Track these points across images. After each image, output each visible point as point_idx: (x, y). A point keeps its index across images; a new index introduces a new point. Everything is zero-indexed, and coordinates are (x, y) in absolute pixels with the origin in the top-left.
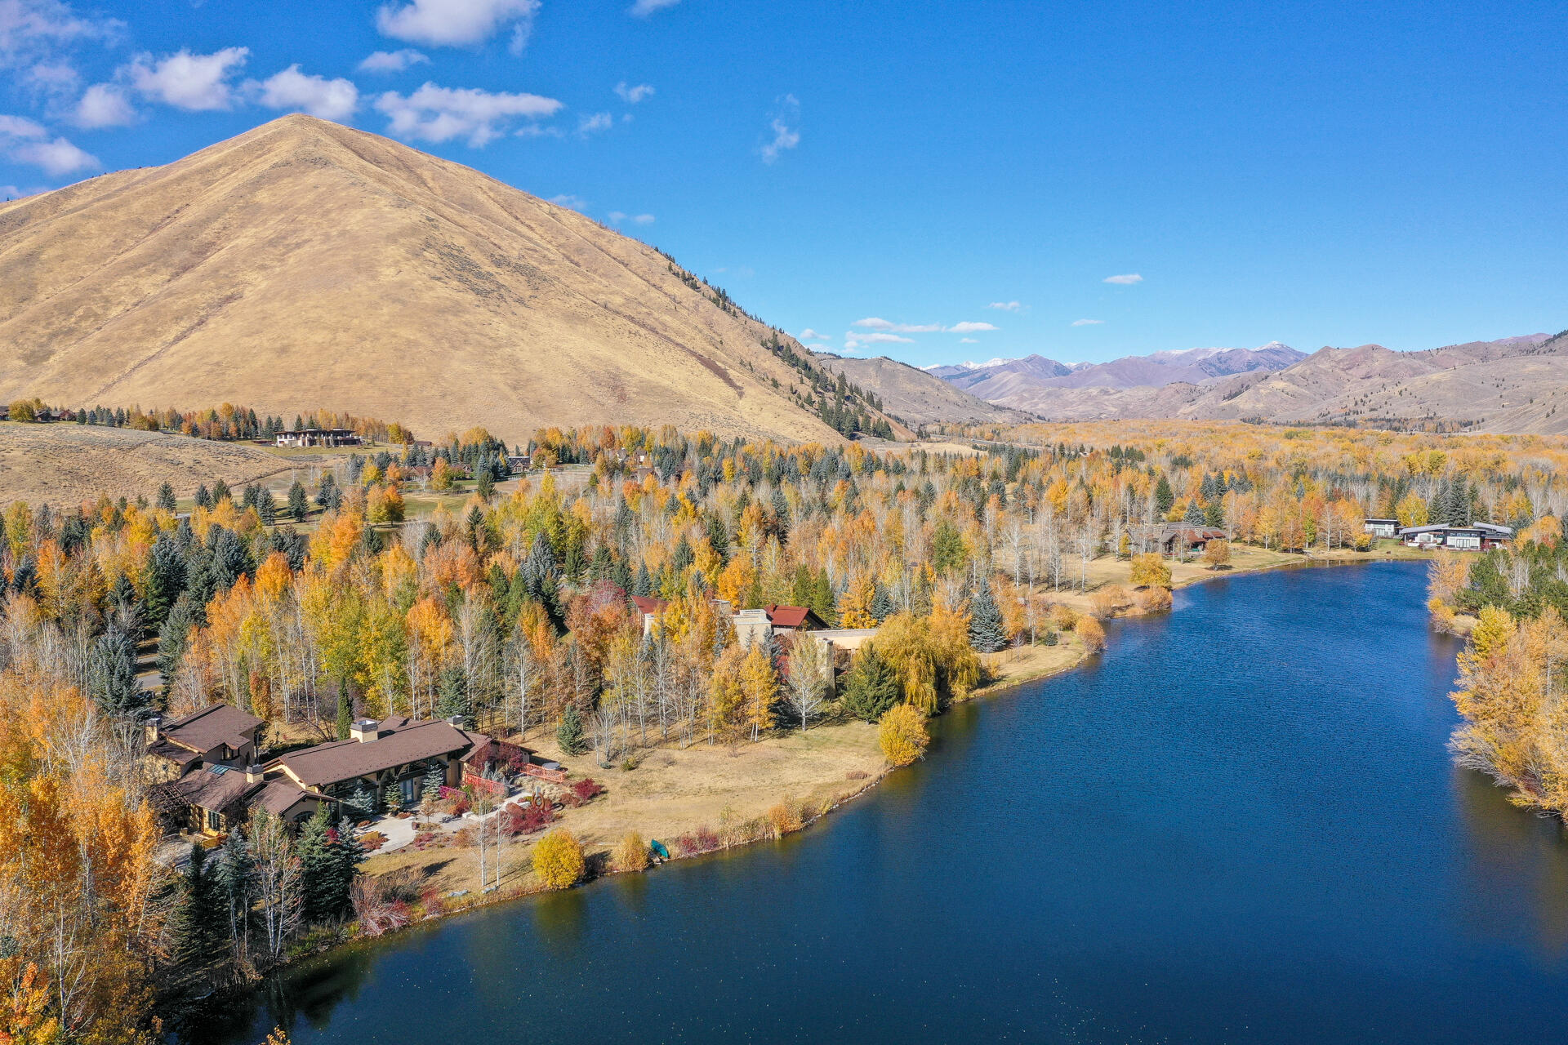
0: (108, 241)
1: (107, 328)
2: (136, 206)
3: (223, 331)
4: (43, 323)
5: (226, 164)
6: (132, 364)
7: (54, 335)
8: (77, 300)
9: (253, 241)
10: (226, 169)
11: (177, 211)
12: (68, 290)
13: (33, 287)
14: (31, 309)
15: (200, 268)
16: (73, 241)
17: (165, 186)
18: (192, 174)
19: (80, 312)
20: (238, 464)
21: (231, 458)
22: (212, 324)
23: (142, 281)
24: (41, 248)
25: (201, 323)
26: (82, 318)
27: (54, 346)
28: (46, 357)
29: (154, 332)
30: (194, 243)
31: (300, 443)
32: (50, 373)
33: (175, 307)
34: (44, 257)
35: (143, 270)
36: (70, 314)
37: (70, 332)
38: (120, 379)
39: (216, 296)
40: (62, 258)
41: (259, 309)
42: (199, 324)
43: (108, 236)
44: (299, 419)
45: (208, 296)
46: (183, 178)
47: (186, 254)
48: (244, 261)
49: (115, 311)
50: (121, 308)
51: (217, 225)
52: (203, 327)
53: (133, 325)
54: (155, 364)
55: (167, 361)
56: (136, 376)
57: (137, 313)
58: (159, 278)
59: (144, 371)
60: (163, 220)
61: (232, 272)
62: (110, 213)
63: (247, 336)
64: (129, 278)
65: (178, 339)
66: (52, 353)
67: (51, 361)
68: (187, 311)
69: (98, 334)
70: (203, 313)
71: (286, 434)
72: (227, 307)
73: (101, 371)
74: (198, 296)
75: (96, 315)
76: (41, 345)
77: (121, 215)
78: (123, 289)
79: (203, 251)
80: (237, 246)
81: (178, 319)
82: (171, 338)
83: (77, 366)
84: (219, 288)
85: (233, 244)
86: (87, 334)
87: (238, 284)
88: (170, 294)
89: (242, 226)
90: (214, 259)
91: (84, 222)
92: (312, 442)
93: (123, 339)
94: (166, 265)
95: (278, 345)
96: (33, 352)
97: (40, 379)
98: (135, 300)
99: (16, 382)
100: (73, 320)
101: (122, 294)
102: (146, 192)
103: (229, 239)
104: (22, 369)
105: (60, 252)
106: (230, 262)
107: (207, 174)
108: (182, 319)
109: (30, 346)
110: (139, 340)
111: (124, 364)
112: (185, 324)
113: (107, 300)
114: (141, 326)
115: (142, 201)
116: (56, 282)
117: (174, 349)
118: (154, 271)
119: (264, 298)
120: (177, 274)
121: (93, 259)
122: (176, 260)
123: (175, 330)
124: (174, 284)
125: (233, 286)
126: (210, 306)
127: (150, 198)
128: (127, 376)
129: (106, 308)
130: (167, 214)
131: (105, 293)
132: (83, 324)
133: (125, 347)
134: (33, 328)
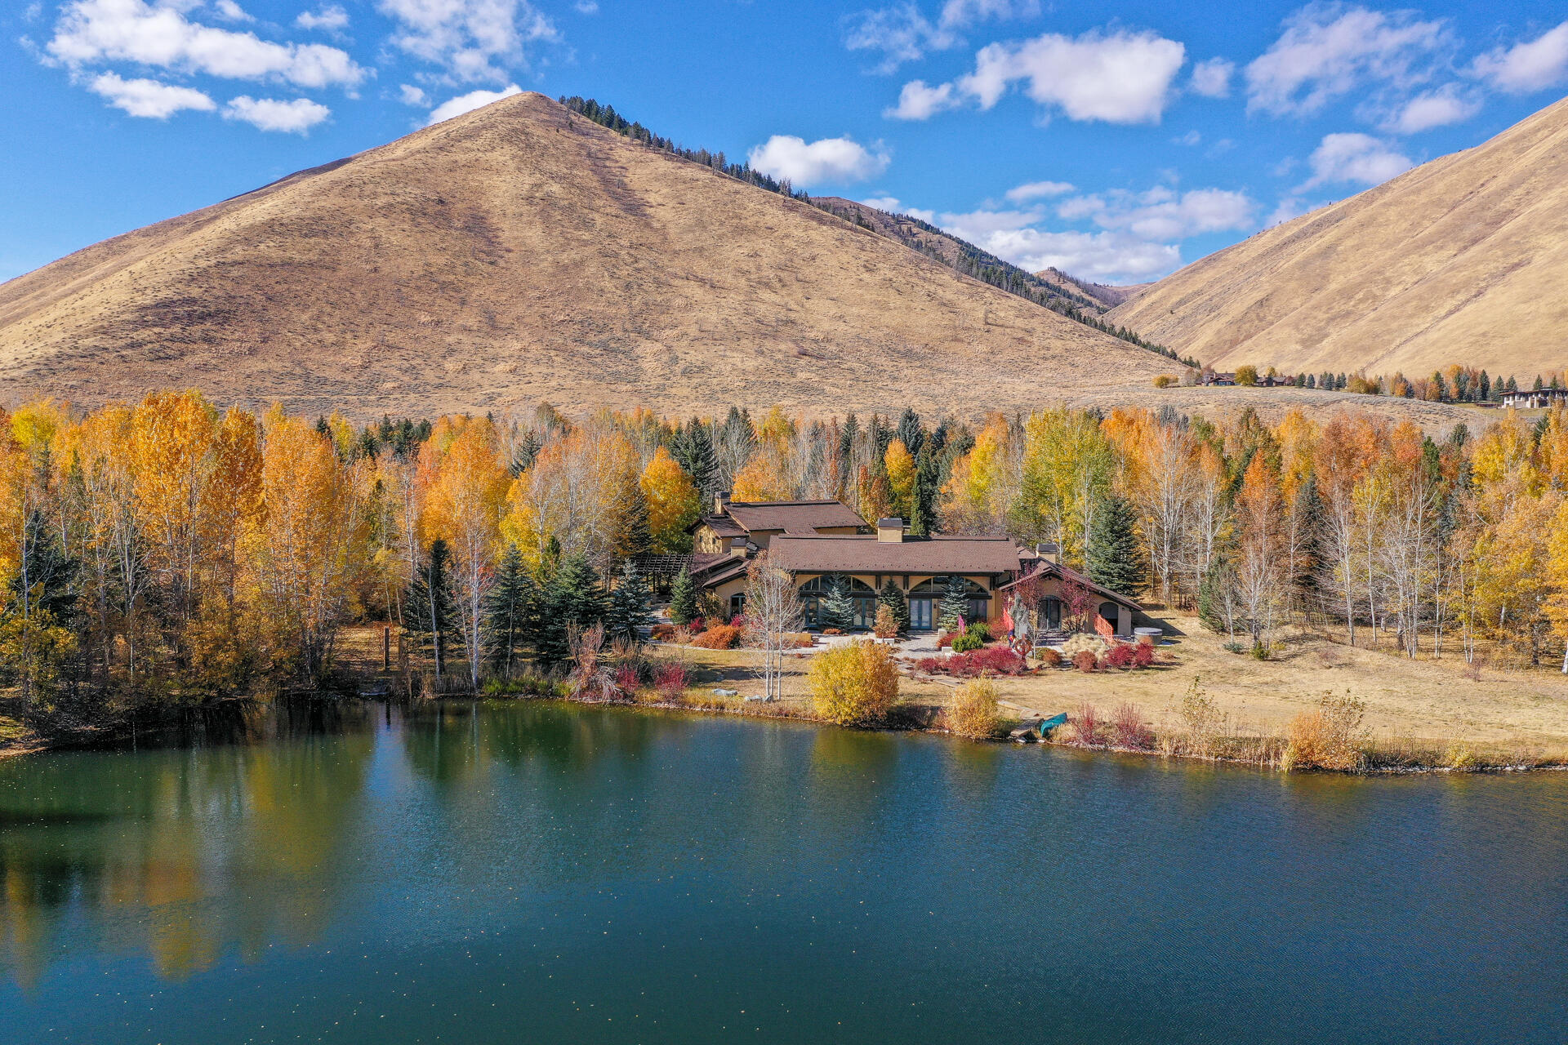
0: (1405, 225)
1: (1381, 309)
2: (1440, 187)
3: (1500, 301)
4: (1324, 309)
5: (1546, 126)
6: (1398, 342)
7: (1333, 319)
8: (1360, 284)
9: (1556, 202)
10: (1546, 132)
11: (1483, 185)
12: (1354, 276)
13: (1325, 277)
14: (1318, 297)
15: (1491, 239)
16: (1371, 229)
17: (1473, 163)
18: (1506, 144)
19: (1360, 295)
20: (1437, 422)
21: (1431, 416)
22: (1489, 295)
23: (1426, 259)
24: (1340, 240)
25: (1479, 294)
26: (1361, 301)
27: (1331, 329)
28: (1320, 341)
29: (1427, 309)
30: (1489, 214)
31: (1528, 404)
32: (1321, 354)
33: (1454, 281)
34: (1340, 248)
35: (1431, 247)
36: (1350, 298)
37: (1348, 314)
38: (1383, 357)
39: (1501, 265)
40: (1357, 248)
41: (1545, 272)
42: (1475, 296)
43: (1406, 220)
44: (1539, 381)
45: (1492, 265)
46: (1496, 150)
47: (1479, 226)
48: (1542, 224)
49: (1394, 291)
50: (1401, 287)
51: (1519, 191)
52: (1480, 298)
53: (1408, 302)
54: (1420, 340)
55: (1433, 335)
56: (1399, 352)
57: (1415, 291)
58: (1445, 254)
59: (1409, 347)
60: (1464, 197)
61: (1525, 238)
62: (1412, 197)
63: (1525, 302)
64: (1414, 257)
65: (1451, 313)
66: (1327, 336)
67: (1324, 343)
68: (1467, 284)
69: (1372, 315)
70: (1483, 284)
71: (1514, 395)
72: (1511, 276)
73: (1367, 350)
74: (1481, 267)
75: (1375, 297)
76: (1319, 329)
77: (1423, 198)
78: (1407, 268)
79: (1496, 223)
80: (1537, 209)
81: (1454, 292)
82: (1443, 312)
83: (1345, 347)
84: (1506, 256)
85: (1533, 208)
86: (1362, 315)
87: (1529, 249)
88: (1452, 269)
89: (1549, 188)
90: (1508, 227)
91: (1383, 210)
92: (1543, 403)
93: (1394, 318)
94: (1455, 240)
95: (1557, 309)
96: (1311, 336)
97: (1311, 360)
98: (1416, 279)
99: (1289, 364)
100: (1352, 303)
101: (1404, 274)
102: (1452, 171)
103: (1530, 204)
104: (1297, 351)
105: (1356, 242)
106: (1526, 228)
107: (1521, 145)
108: (1458, 292)
109: (1308, 331)
110: (1411, 316)
111: (1390, 342)
112: (1461, 297)
113: (1388, 281)
114: (1414, 303)
115: (1447, 180)
116: (1349, 270)
117: (1442, 324)
118: (1442, 248)
119: (1555, 260)
120: (1465, 248)
121: (1387, 245)
122: (1467, 233)
123: (1450, 304)
124: (1460, 258)
125: (1523, 253)
126: (1493, 276)
127: (1455, 176)
128: (1391, 353)
129: (1385, 289)
130: (1471, 189)
131: (1387, 274)
132: (1361, 306)
133: (1394, 325)
134: (1315, 313)
